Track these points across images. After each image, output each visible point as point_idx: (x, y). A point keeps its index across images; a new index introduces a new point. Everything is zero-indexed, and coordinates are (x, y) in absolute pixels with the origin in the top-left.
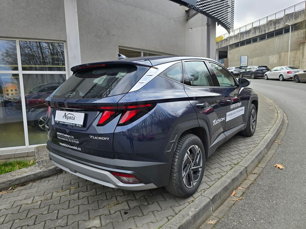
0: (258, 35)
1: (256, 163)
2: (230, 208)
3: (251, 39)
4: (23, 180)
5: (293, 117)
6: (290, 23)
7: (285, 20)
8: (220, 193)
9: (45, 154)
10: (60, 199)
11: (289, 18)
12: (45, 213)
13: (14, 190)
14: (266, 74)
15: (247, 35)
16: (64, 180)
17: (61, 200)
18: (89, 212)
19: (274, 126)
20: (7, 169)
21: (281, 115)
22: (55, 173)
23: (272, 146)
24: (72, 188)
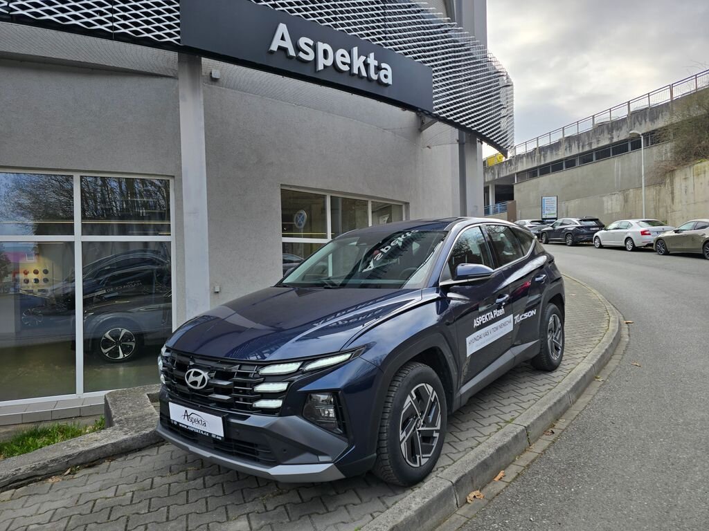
0: (575, 154)
1: (549, 419)
2: (490, 501)
3: (561, 160)
4: (92, 456)
5: (640, 331)
6: (640, 130)
7: (631, 122)
8: (471, 472)
9: (130, 405)
10: (169, 489)
11: (640, 119)
12: (143, 512)
13: (75, 474)
14: (597, 236)
15: (554, 153)
16: (171, 456)
17: (171, 490)
18: (226, 508)
19: (597, 348)
20: (39, 442)
21: (614, 326)
22: (153, 442)
23: (587, 389)
24: (189, 469)
